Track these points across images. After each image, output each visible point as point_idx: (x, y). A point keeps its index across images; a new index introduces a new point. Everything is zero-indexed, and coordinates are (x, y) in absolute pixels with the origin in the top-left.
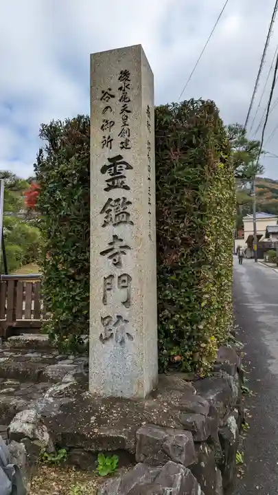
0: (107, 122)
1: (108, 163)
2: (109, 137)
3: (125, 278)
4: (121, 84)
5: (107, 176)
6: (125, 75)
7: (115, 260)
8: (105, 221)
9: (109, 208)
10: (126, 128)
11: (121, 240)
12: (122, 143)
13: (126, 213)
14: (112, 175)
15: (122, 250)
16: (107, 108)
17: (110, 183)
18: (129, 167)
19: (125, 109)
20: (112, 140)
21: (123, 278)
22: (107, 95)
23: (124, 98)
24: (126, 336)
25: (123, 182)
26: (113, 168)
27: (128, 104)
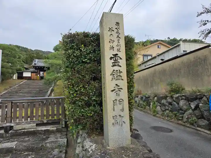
0: (111, 40)
1: (113, 56)
2: (113, 46)
3: (121, 100)
4: (116, 27)
5: (112, 61)
6: (118, 24)
7: (117, 94)
8: (112, 79)
9: (114, 73)
10: (119, 44)
11: (119, 86)
12: (118, 49)
13: (120, 75)
14: (114, 61)
15: (119, 90)
16: (111, 34)
17: (114, 64)
18: (121, 59)
19: (118, 37)
20: (114, 47)
21: (120, 101)
22: (111, 30)
23: (117, 32)
24: (123, 122)
25: (119, 64)
26: (114, 58)
27: (119, 35)
